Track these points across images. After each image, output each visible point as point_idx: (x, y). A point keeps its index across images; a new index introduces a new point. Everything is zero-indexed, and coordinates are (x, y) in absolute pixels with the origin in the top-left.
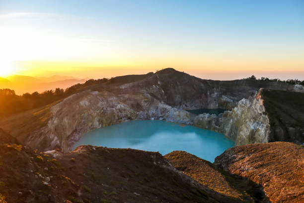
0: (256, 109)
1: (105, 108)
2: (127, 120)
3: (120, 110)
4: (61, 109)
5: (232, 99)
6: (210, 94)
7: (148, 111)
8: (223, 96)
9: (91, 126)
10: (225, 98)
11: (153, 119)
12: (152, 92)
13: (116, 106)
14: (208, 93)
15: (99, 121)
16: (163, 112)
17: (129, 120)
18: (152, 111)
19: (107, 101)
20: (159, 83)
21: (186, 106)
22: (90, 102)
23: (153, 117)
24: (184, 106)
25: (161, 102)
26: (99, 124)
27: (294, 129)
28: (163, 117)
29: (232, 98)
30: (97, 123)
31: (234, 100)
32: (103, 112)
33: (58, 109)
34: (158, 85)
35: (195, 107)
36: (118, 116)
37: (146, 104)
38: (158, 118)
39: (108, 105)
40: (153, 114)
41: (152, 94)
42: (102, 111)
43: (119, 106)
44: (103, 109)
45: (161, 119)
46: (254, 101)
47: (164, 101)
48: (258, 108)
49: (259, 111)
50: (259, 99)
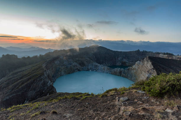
0: (147, 66)
3: (74, 66)
5: (128, 61)
7: (88, 66)
8: (124, 59)
9: (60, 74)
13: (72, 64)
17: (79, 71)
18: (90, 66)
30: (63, 73)
32: (66, 67)
39: (68, 63)
43: (74, 64)
44: (66, 65)
46: (146, 63)
47: (95, 62)
48: (149, 66)
49: (149, 67)
50: (149, 62)
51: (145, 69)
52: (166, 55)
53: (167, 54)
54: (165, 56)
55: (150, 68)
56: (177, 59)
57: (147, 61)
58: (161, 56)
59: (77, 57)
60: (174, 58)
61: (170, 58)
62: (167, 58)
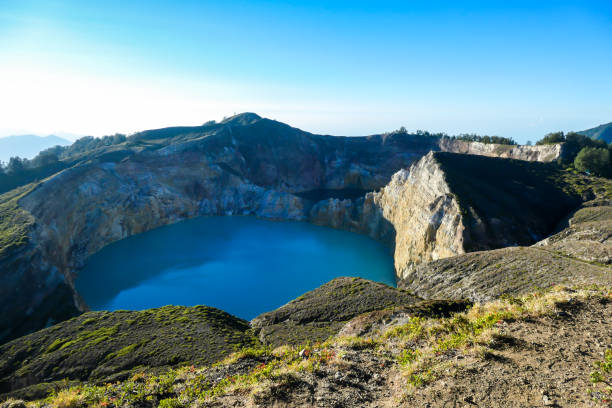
0: (430, 188)
1: (133, 198)
2: (179, 220)
3: (164, 200)
4: (41, 205)
5: (367, 170)
6: (330, 161)
7: (218, 198)
8: (353, 165)
9: (107, 235)
10: (356, 170)
11: (230, 213)
12: (224, 161)
13: (155, 192)
14: (326, 161)
15: (122, 224)
16: (250, 199)
17: (183, 219)
18: (227, 198)
19: (136, 183)
20: (234, 142)
21: (287, 185)
22: (102, 187)
23: (229, 209)
24: (283, 185)
25: (242, 179)
26: (123, 230)
27: (498, 220)
28: (249, 208)
29: (367, 167)
30: (120, 228)
31: (372, 173)
32: (130, 206)
33: (35, 203)
34: (233, 146)
35: (305, 187)
36: (160, 212)
37: (213, 185)
38: (241, 211)
39: (138, 190)
40: (229, 204)
41: (223, 165)
42: (129, 203)
43: (160, 192)
44: (128, 199)
45: (246, 213)
46: (425, 174)
47: (248, 178)
48: (435, 186)
49: (436, 191)
50: (436, 172)
51: (424, 197)
52: (492, 146)
53: (495, 140)
54: (490, 150)
55: (440, 194)
56: (524, 158)
57: (429, 168)
58: (475, 148)
59: (172, 165)
60: (517, 154)
61: (504, 155)
62: (495, 155)
